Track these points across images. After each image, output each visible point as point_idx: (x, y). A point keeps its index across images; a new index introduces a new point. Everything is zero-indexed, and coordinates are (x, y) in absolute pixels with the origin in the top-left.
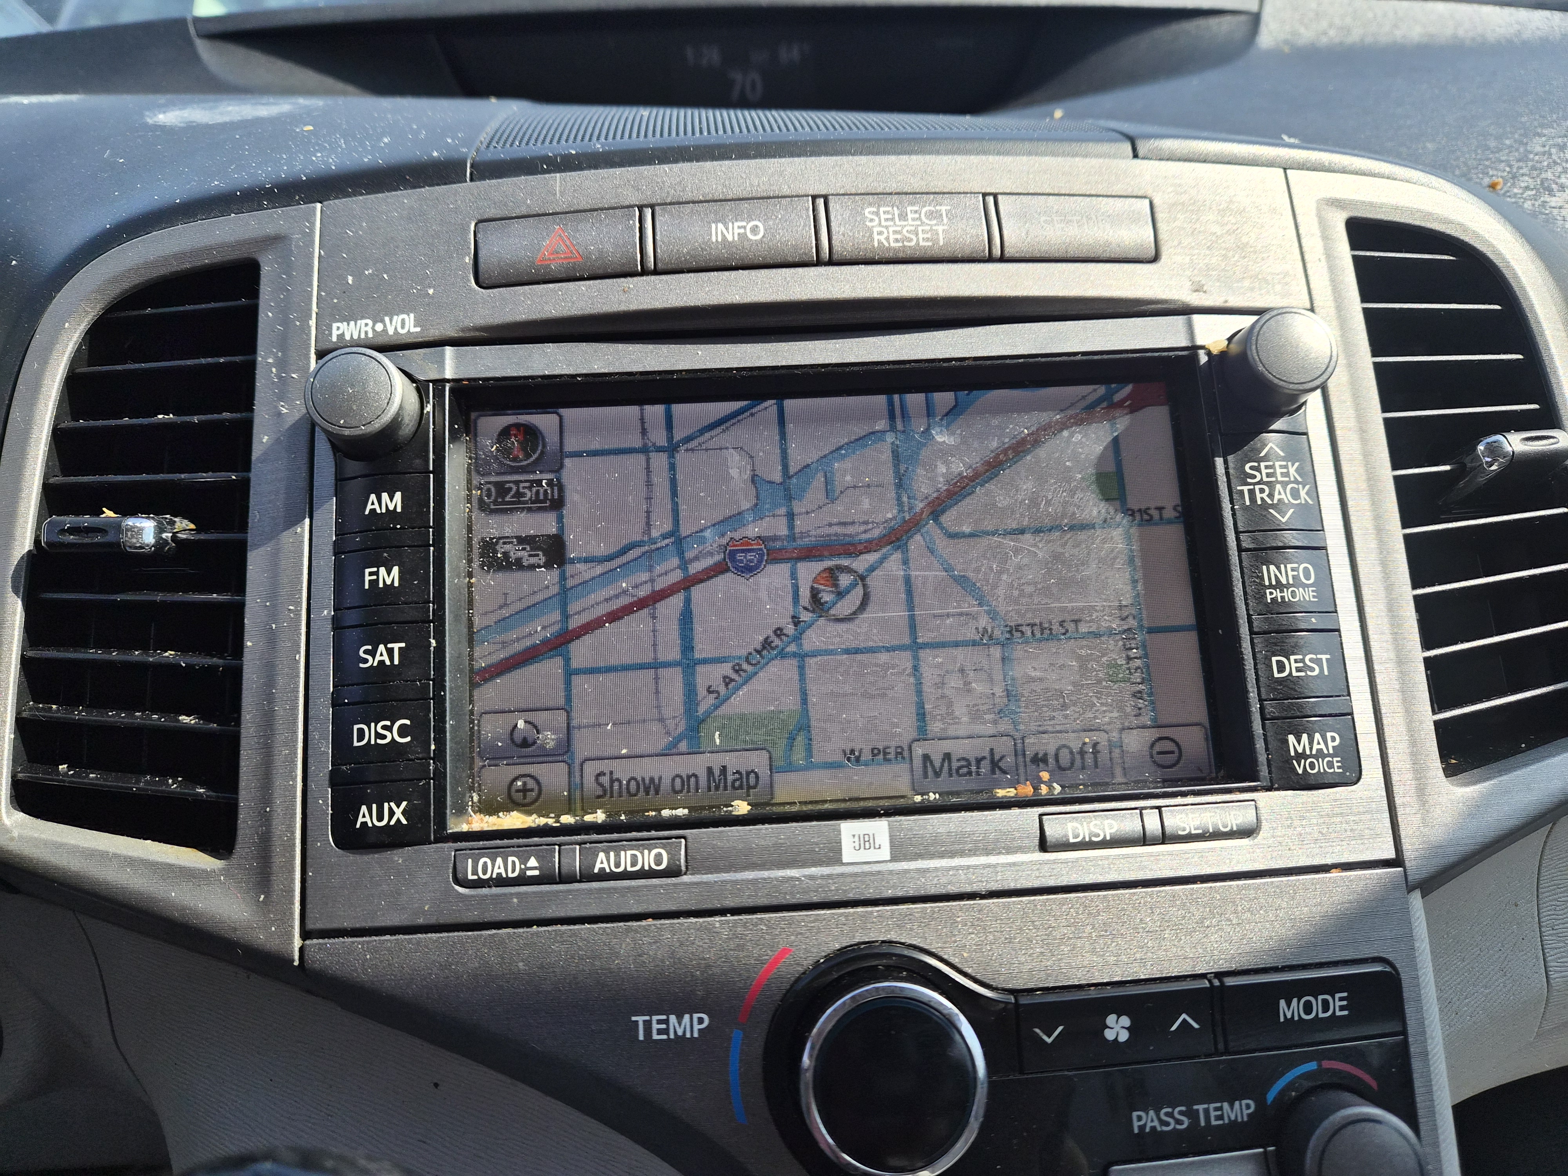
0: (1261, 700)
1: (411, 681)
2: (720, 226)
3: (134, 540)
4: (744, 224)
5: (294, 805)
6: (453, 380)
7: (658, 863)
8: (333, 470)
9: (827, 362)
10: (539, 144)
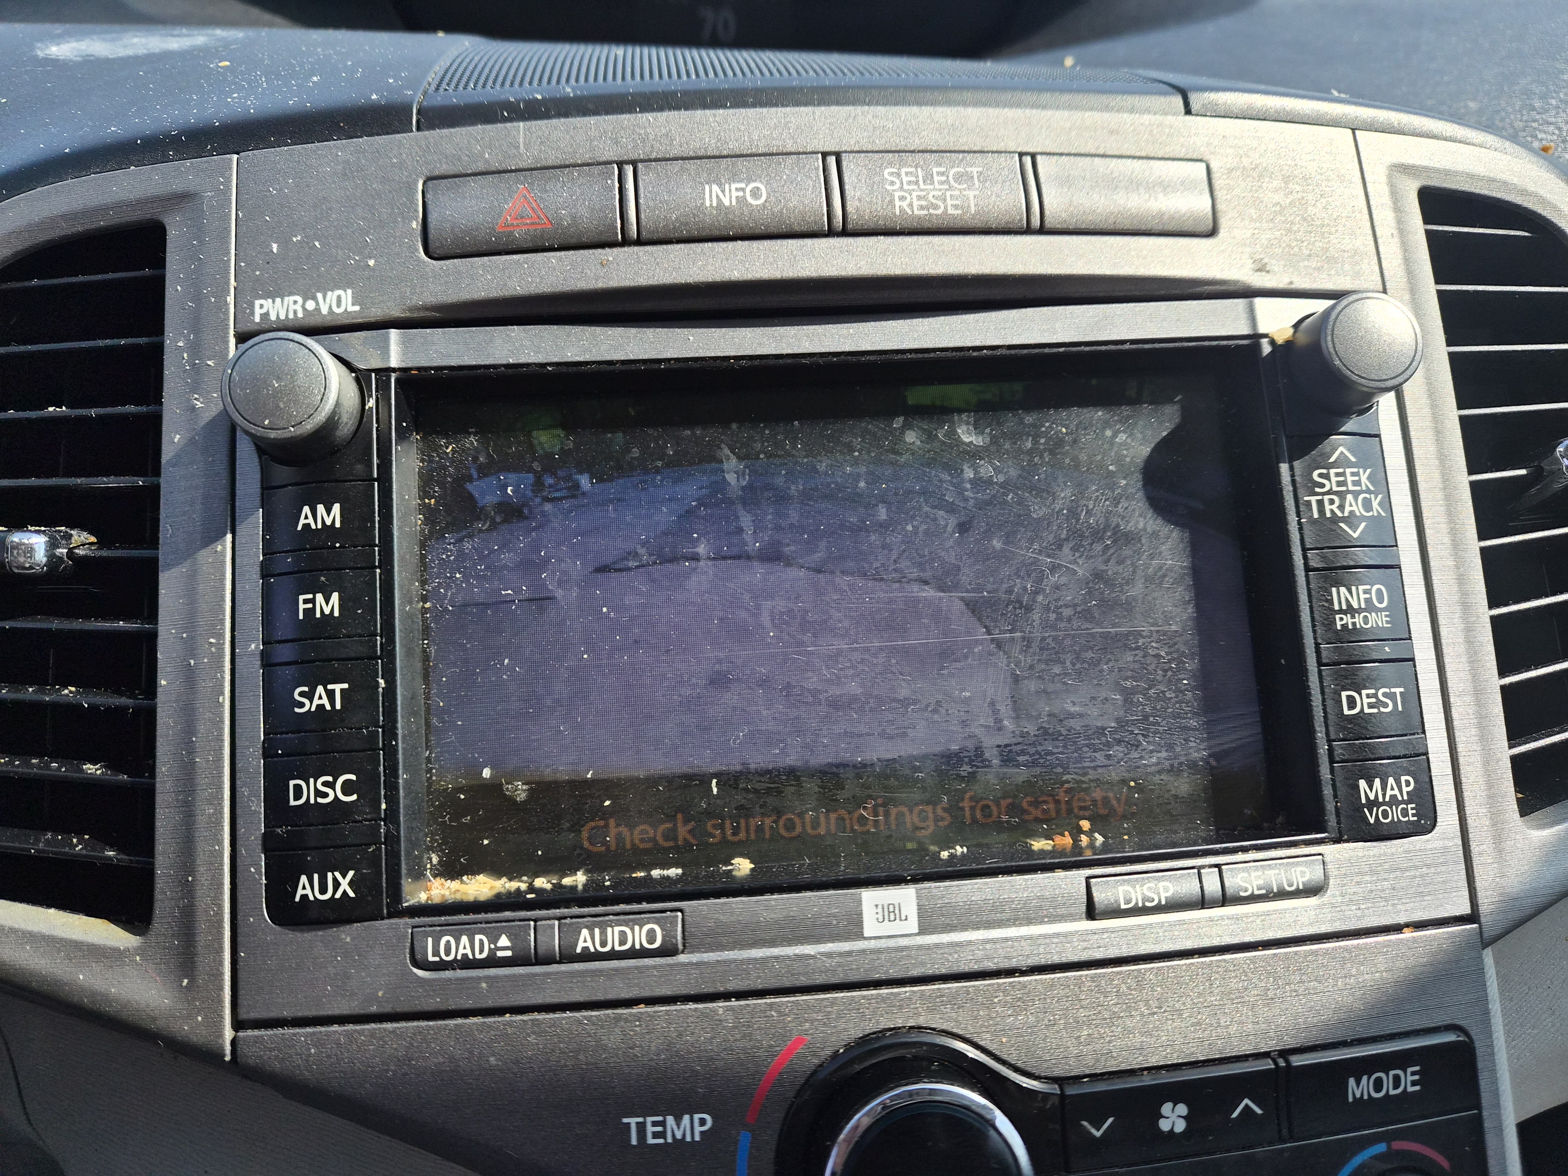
0: (1329, 741)
1: (357, 729)
2: (715, 188)
3: (22, 559)
4: (743, 185)
5: (222, 875)
6: (400, 369)
7: (651, 940)
8: (258, 476)
9: (839, 350)
10: (498, 87)
